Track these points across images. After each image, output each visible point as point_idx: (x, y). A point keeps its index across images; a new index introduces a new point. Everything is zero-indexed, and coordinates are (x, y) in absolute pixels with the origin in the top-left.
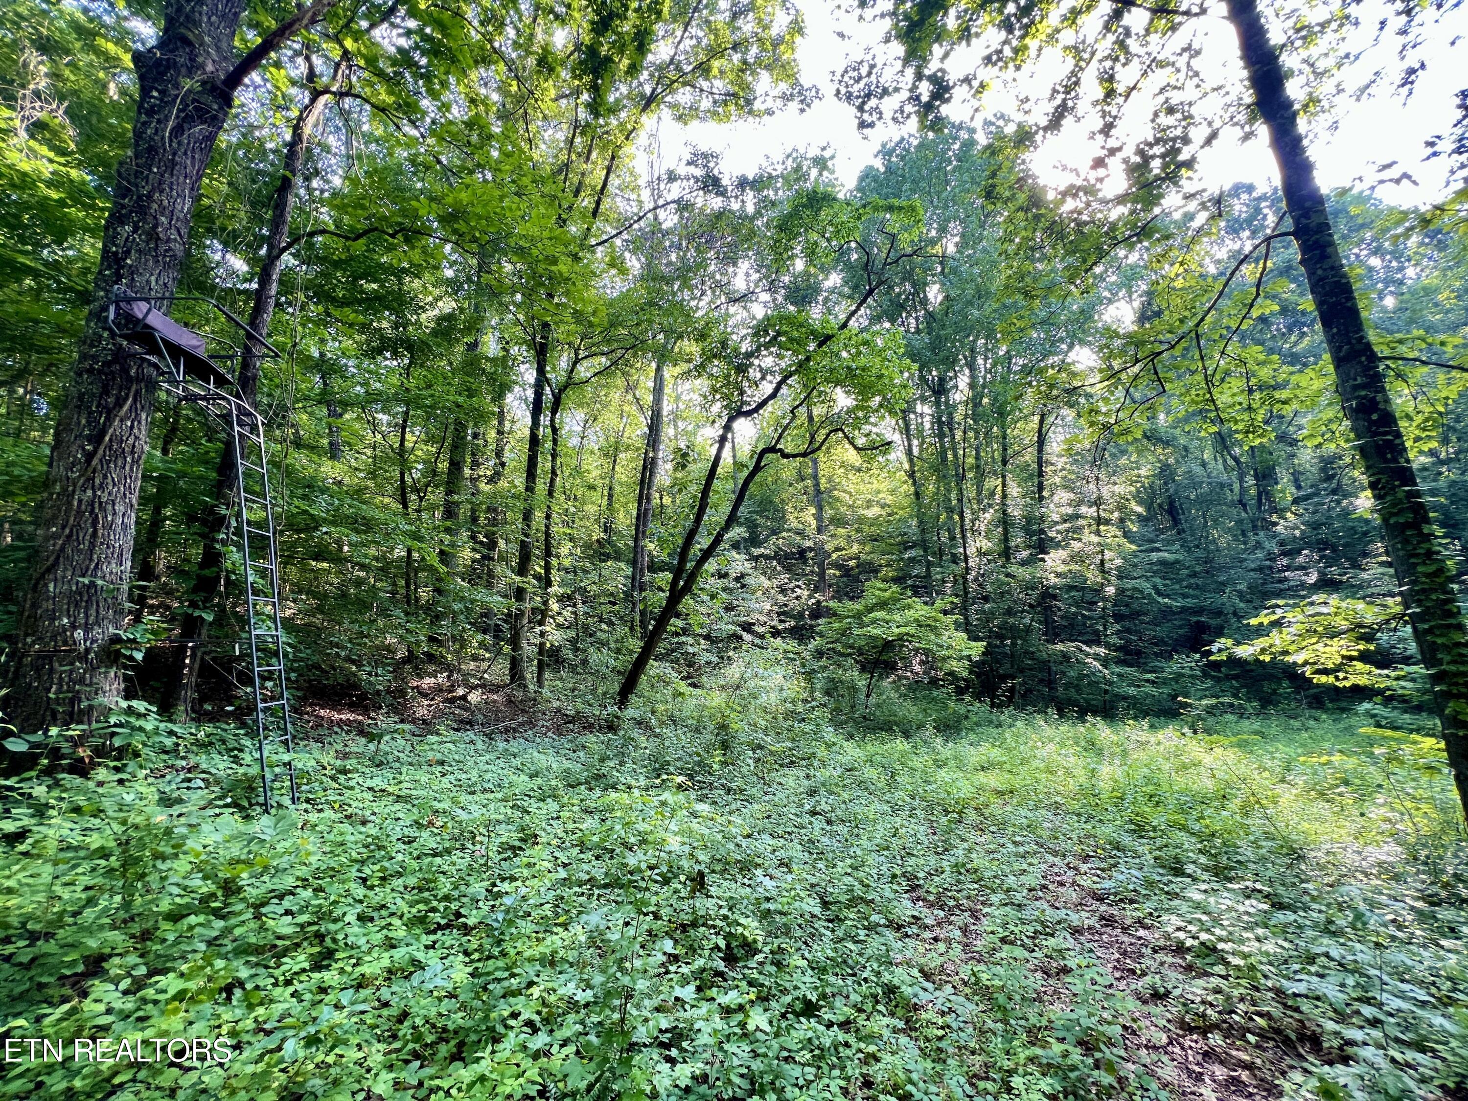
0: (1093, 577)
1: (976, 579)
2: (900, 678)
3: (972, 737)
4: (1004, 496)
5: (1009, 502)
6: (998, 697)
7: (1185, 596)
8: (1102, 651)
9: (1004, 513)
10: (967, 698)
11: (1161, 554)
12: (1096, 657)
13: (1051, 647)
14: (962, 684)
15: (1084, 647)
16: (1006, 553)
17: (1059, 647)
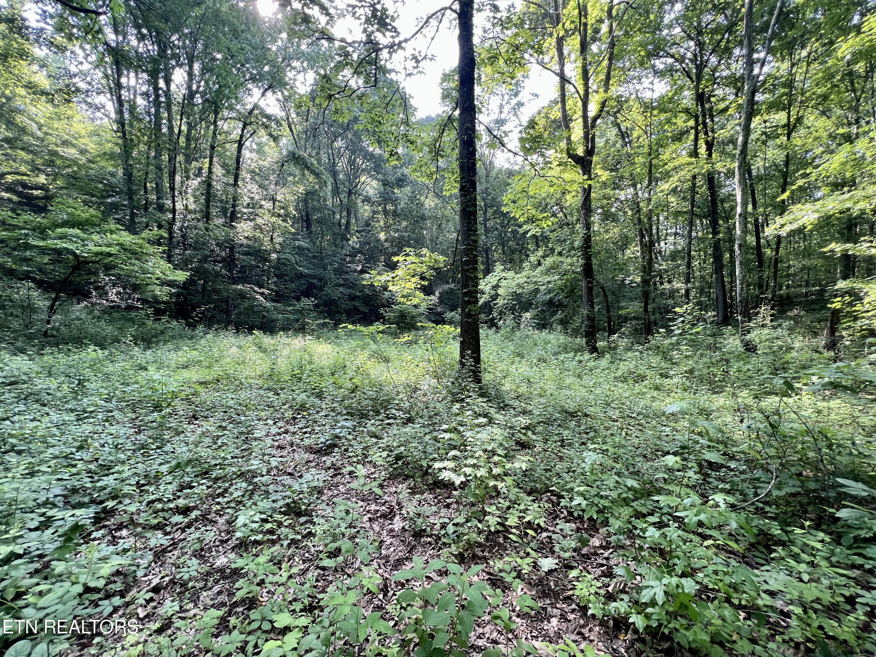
0: (267, 245)
1: (181, 229)
2: (93, 304)
3: (170, 346)
4: (210, 172)
5: (214, 177)
6: (192, 318)
7: (308, 268)
8: (266, 292)
9: (209, 185)
10: (164, 319)
11: (300, 243)
12: (262, 294)
13: (234, 287)
14: (162, 306)
15: (256, 289)
16: (207, 216)
17: (240, 287)
